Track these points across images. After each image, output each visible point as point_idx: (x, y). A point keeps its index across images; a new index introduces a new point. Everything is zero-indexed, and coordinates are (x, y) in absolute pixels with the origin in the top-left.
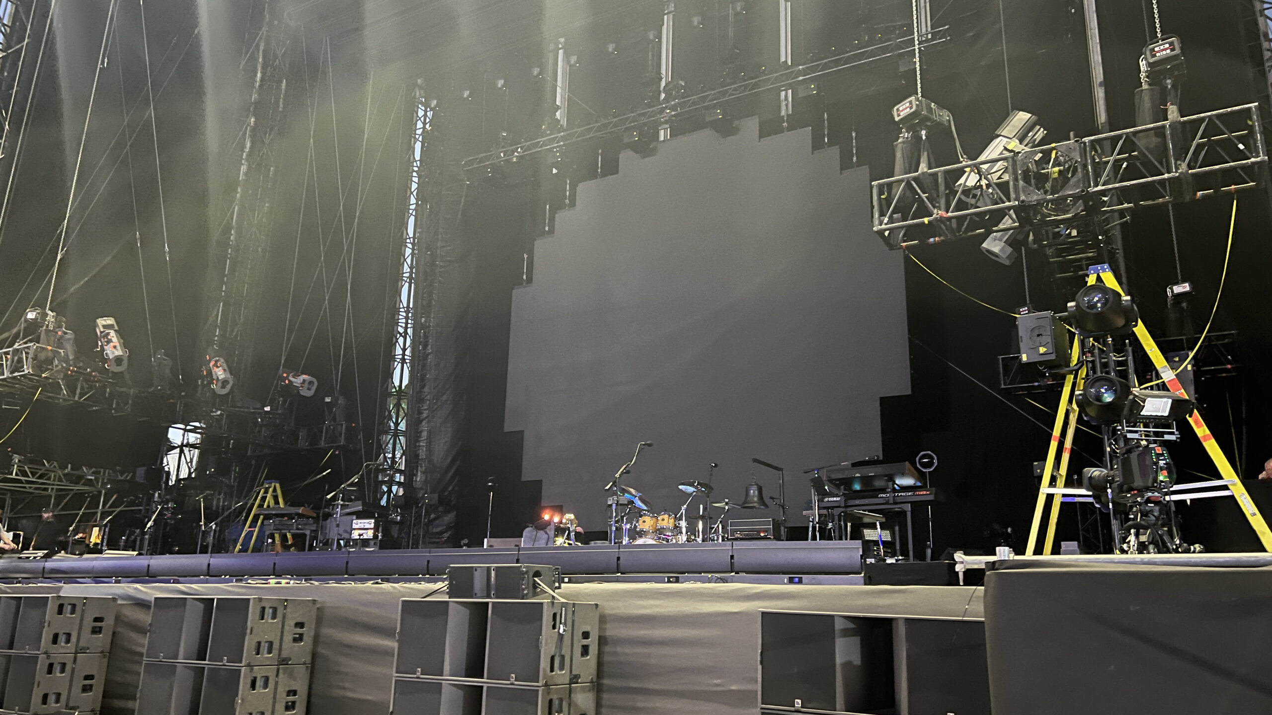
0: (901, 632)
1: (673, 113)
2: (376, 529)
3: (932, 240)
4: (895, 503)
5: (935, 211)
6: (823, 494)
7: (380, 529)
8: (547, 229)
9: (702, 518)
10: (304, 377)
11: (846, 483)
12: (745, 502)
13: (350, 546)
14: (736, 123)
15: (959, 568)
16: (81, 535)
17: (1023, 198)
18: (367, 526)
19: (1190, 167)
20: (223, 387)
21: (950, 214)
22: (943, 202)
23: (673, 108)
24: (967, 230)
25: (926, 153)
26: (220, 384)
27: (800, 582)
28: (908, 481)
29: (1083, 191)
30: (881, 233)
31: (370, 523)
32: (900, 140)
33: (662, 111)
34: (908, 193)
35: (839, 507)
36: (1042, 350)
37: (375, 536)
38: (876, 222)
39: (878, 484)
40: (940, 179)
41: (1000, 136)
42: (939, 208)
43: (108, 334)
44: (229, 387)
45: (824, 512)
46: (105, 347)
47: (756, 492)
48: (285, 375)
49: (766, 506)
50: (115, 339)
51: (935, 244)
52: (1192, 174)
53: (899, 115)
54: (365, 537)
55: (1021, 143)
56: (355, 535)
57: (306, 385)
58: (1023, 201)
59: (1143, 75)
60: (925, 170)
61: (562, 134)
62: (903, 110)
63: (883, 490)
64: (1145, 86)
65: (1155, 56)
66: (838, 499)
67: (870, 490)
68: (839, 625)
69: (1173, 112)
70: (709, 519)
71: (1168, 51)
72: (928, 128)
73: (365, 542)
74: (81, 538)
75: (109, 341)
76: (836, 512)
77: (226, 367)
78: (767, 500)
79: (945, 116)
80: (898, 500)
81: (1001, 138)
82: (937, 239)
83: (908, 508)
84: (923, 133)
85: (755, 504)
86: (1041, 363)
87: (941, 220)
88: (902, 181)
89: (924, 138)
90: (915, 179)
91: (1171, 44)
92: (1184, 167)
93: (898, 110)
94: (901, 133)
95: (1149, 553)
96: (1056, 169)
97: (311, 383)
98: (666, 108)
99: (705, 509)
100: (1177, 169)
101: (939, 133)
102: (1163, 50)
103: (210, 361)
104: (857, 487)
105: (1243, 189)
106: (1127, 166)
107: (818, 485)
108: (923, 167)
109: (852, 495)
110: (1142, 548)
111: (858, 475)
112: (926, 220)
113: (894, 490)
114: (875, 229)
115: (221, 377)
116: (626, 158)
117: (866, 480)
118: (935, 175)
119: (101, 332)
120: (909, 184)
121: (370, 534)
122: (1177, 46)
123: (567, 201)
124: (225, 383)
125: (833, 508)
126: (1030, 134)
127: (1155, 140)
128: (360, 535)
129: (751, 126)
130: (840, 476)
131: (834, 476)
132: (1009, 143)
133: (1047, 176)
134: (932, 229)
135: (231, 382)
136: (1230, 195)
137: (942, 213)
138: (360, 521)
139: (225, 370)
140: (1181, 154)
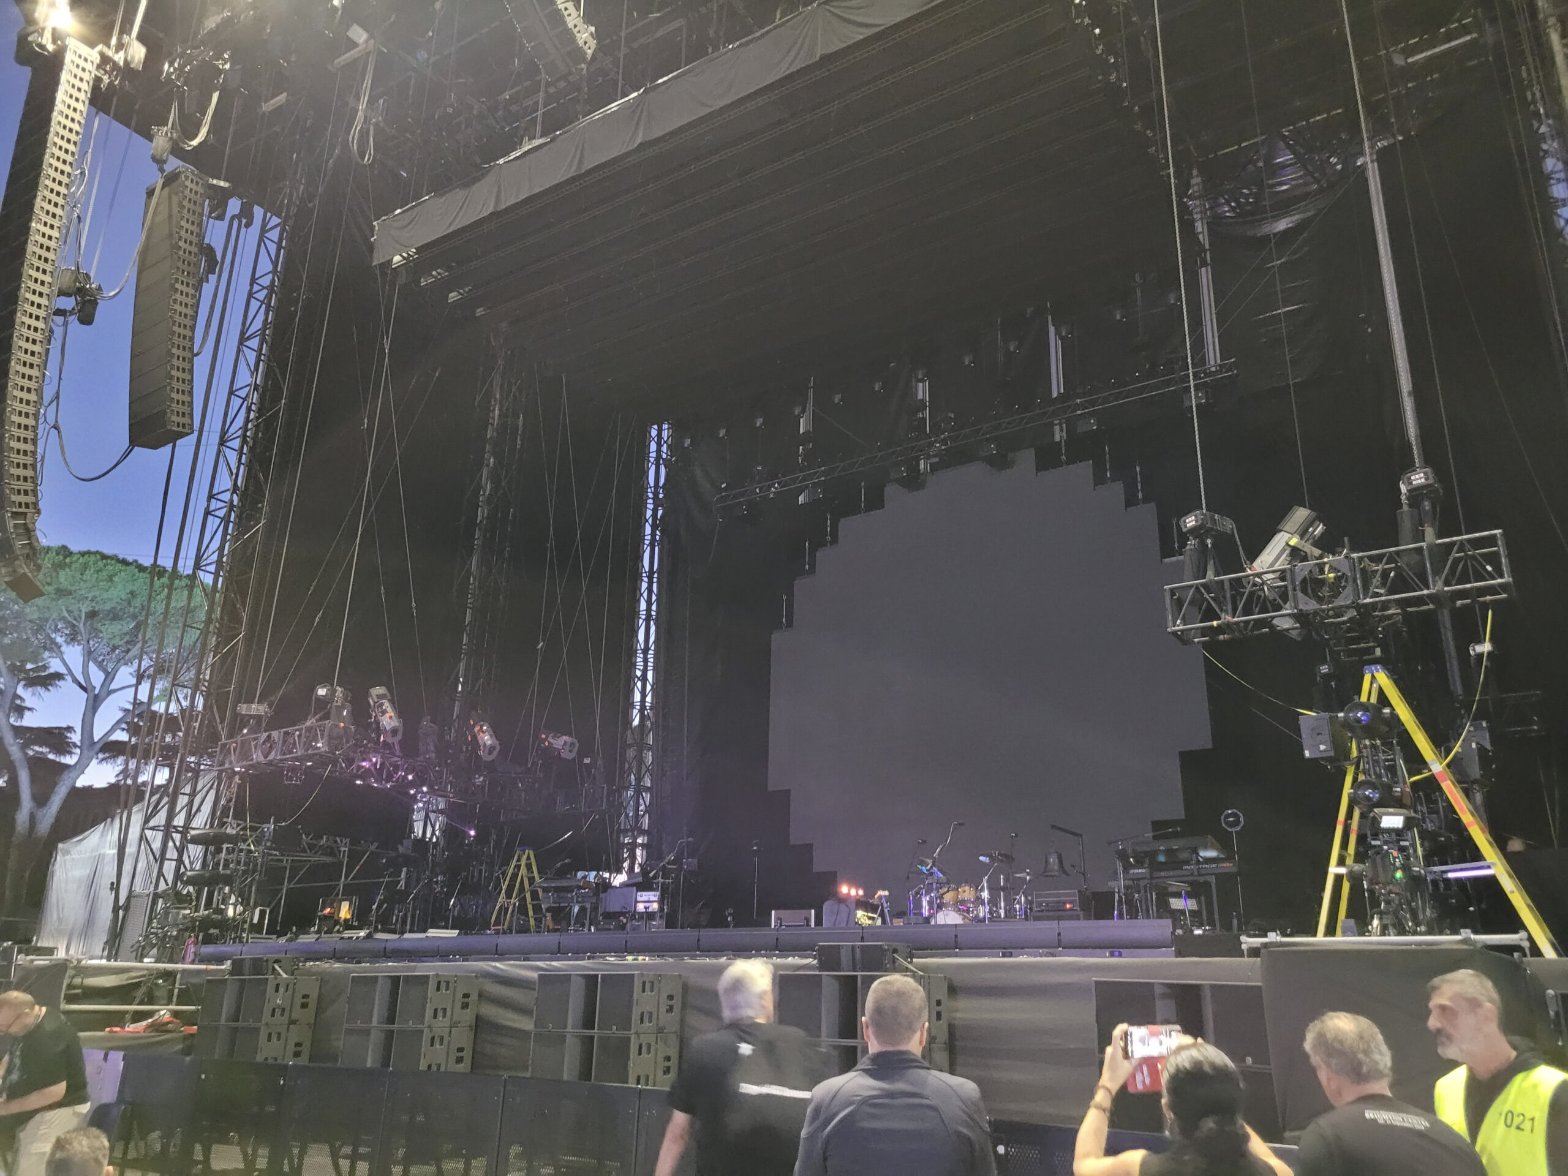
0: (1207, 995)
1: (943, 447)
2: (661, 902)
3: (1221, 637)
4: (1200, 875)
5: (1223, 616)
6: (1127, 867)
7: (666, 903)
8: (807, 567)
9: (1003, 889)
10: (565, 738)
11: (1152, 855)
12: (1045, 872)
13: (635, 919)
14: (1010, 455)
15: (1244, 947)
16: (328, 910)
17: (1301, 607)
18: (653, 898)
19: (1447, 583)
20: (490, 753)
21: (1236, 619)
22: (1230, 607)
23: (944, 442)
24: (1252, 630)
25: (1212, 562)
26: (487, 751)
27: (1120, 955)
28: (1211, 854)
29: (1353, 603)
30: (1174, 633)
31: (653, 896)
32: (1188, 547)
33: (931, 444)
34: (1198, 596)
35: (1145, 878)
36: (1322, 747)
37: (661, 909)
38: (1170, 623)
39: (1184, 855)
40: (1227, 585)
41: (1281, 531)
42: (1226, 612)
43: (382, 704)
44: (495, 753)
45: (1130, 883)
46: (380, 718)
47: (1057, 861)
48: (543, 736)
49: (1067, 875)
50: (389, 709)
51: (1224, 641)
52: (1449, 591)
53: (1186, 526)
54: (650, 910)
55: (1302, 536)
56: (641, 907)
57: (567, 748)
58: (1301, 610)
59: (1403, 498)
60: (1212, 577)
61: (823, 468)
62: (1191, 522)
63: (1187, 862)
64: (1405, 508)
65: (1411, 483)
66: (1144, 871)
67: (1175, 863)
68: (1158, 990)
69: (1429, 532)
70: (1011, 890)
71: (1423, 480)
72: (1212, 537)
73: (649, 916)
74: (329, 913)
75: (384, 712)
76: (1142, 883)
77: (492, 733)
78: (1067, 867)
79: (1228, 525)
80: (1203, 872)
81: (1282, 533)
82: (1226, 636)
83: (1213, 879)
84: (1209, 541)
85: (1057, 873)
86: (1323, 759)
87: (1228, 625)
88: (1191, 586)
89: (1210, 546)
90: (1203, 585)
91: (1425, 474)
92: (1440, 584)
93: (1185, 521)
94: (1188, 540)
95: (1389, 935)
96: (1332, 575)
97: (572, 744)
98: (935, 441)
99: (1006, 880)
100: (1434, 586)
101: (1224, 542)
102: (1418, 478)
103: (474, 726)
104: (1162, 858)
105: (1496, 600)
106: (1395, 576)
107: (1123, 856)
108: (1210, 575)
109: (1155, 866)
110: (1384, 931)
111: (1162, 848)
112: (1215, 623)
113: (1198, 862)
114: (1169, 630)
115: (489, 743)
116: (891, 490)
117: (1169, 852)
118: (1222, 582)
119: (375, 703)
120: (1197, 588)
121: (655, 906)
122: (1431, 476)
123: (829, 538)
124: (492, 749)
125: (1138, 879)
126: (1311, 530)
127: (1416, 557)
128: (646, 908)
129: (1027, 458)
130: (1145, 849)
131: (1139, 849)
132: (1290, 539)
133: (1322, 582)
134: (1220, 630)
135: (498, 748)
136: (1485, 607)
137: (1229, 618)
138: (644, 893)
139: (491, 736)
140: (1437, 572)
